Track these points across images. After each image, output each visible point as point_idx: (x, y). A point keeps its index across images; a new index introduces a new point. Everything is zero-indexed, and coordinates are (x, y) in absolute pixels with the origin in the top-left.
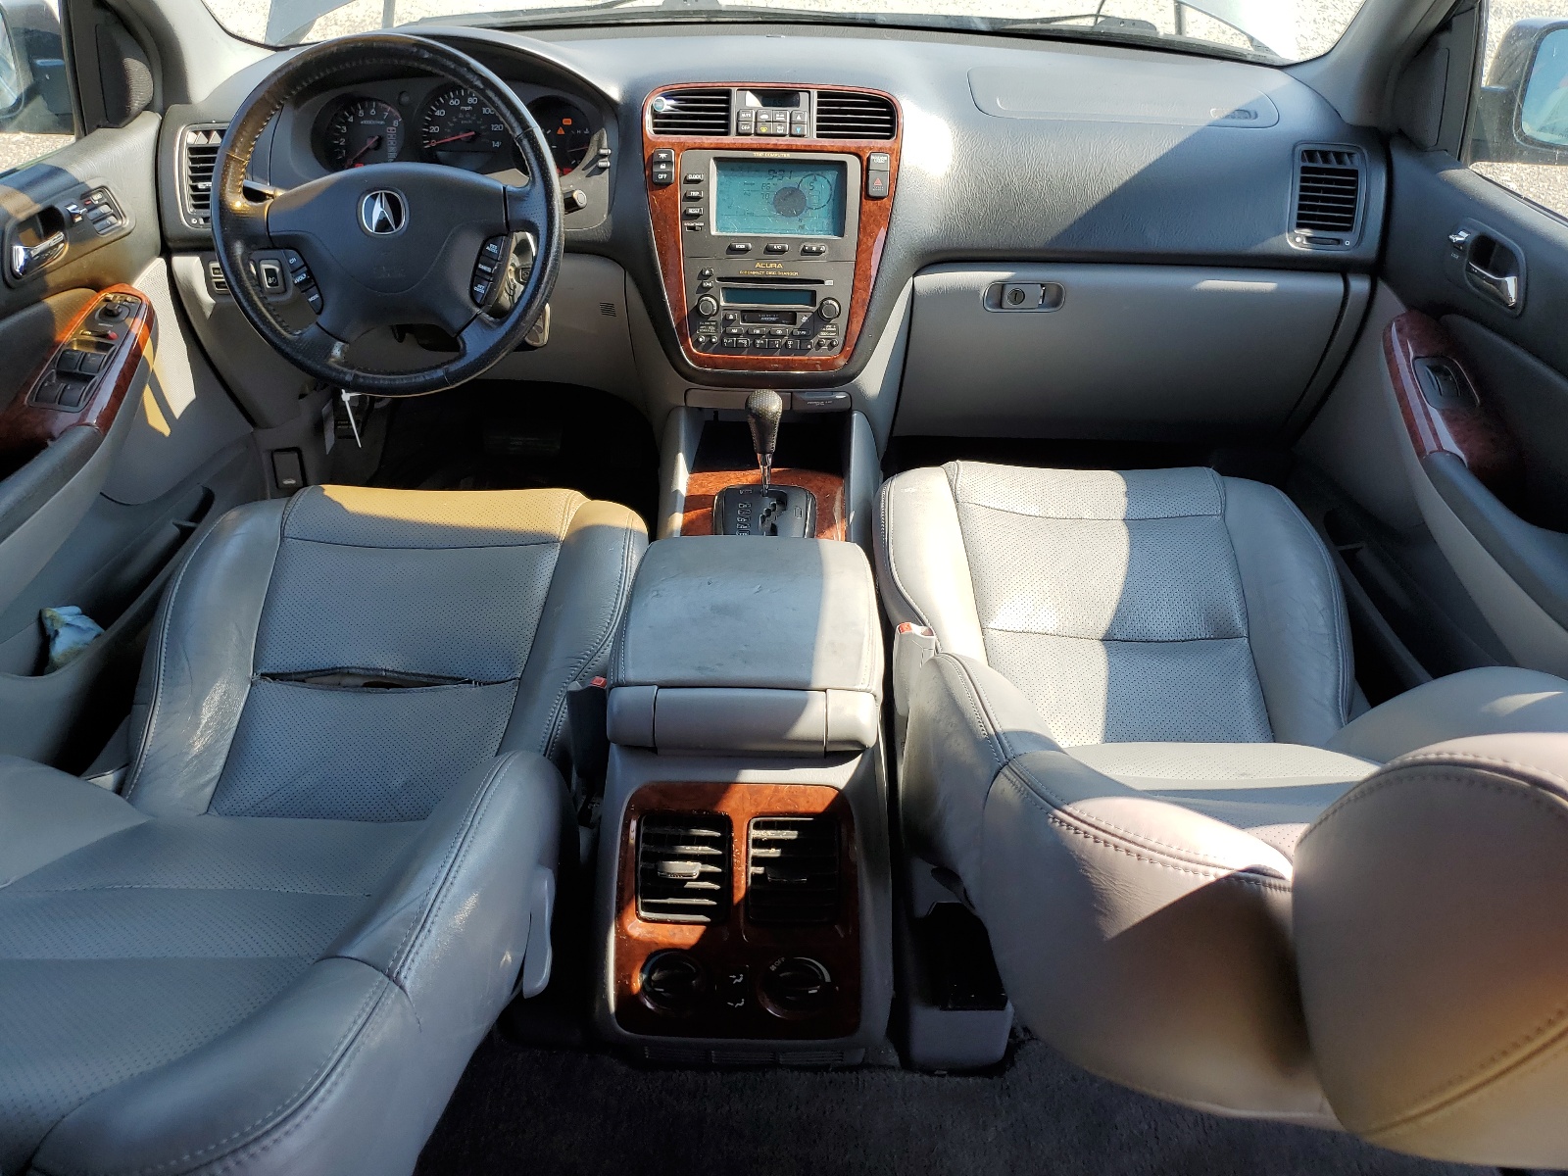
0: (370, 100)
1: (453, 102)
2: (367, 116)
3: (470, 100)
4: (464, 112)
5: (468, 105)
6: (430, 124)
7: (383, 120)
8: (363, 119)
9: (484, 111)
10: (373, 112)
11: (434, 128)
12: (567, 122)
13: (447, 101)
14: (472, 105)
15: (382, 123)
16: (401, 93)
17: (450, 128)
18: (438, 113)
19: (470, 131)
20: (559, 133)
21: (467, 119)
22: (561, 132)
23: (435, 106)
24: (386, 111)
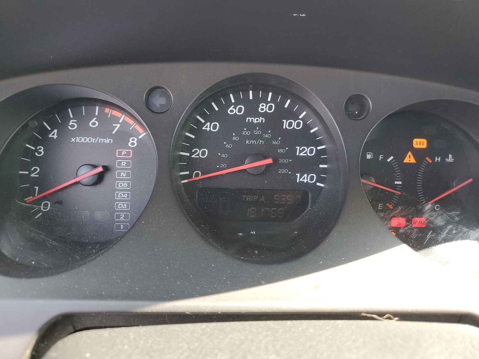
0: (92, 102)
1: (233, 111)
2: (83, 130)
3: (263, 108)
4: (252, 126)
5: (259, 115)
6: (192, 145)
7: (110, 136)
8: (75, 134)
9: (286, 124)
10: (94, 123)
11: (200, 152)
12: (420, 143)
13: (224, 108)
14: (265, 115)
15: (107, 141)
16: (151, 91)
17: (226, 151)
18: (208, 127)
19: (265, 158)
20: (406, 160)
21: (257, 137)
22: (410, 159)
23: (203, 115)
24: (117, 120)
